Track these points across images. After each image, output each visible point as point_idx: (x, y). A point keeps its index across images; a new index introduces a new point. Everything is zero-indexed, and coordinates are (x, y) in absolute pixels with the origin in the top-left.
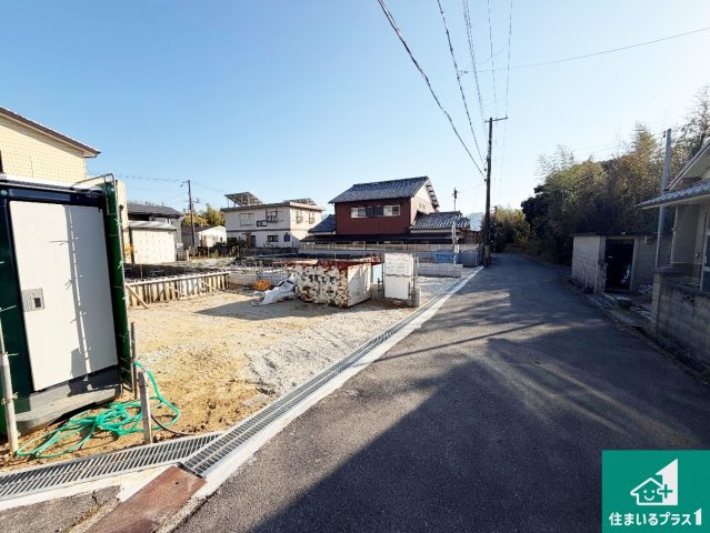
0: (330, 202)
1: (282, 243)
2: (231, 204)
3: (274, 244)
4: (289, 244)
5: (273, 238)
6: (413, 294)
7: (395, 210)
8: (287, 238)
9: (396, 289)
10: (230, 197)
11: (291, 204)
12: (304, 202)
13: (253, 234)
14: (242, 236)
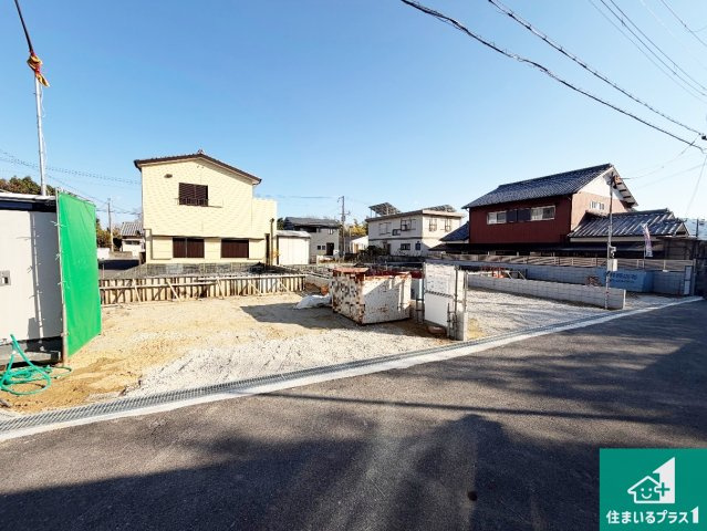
0: (465, 208)
1: (413, 252)
2: (373, 215)
3: (406, 252)
4: (419, 253)
5: (405, 247)
6: (456, 321)
7: (547, 212)
8: (418, 246)
9: (437, 313)
10: (373, 208)
11: (424, 212)
12: (442, 209)
13: (389, 242)
14: (379, 244)
